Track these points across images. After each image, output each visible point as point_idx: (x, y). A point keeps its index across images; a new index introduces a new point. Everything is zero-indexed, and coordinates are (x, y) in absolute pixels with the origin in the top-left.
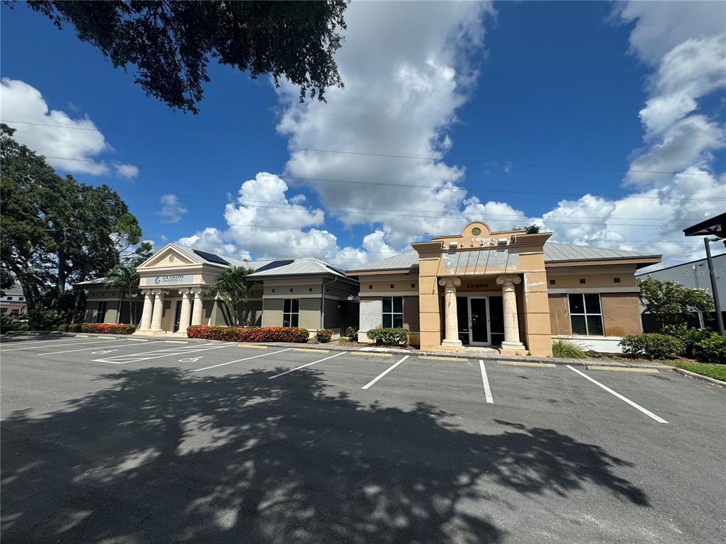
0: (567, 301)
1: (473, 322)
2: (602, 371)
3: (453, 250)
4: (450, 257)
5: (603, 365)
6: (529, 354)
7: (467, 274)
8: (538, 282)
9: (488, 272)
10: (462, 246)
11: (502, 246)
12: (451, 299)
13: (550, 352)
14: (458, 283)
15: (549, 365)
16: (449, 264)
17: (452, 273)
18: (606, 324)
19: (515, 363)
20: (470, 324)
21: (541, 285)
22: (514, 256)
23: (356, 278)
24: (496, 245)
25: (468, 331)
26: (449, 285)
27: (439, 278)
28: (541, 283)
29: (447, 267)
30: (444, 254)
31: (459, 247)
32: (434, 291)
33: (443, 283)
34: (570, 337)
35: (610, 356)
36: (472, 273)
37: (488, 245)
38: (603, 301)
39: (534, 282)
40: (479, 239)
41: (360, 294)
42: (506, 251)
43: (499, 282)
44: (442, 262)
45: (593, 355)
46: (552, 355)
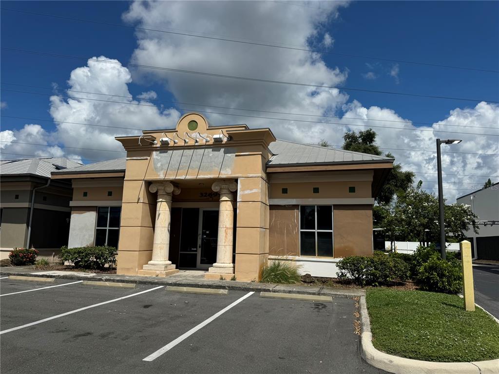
1: (203, 239)
3: (165, 147)
4: (161, 157)
6: (234, 279)
7: (177, 178)
8: (251, 190)
9: (201, 176)
10: (175, 143)
11: (217, 145)
12: (164, 210)
13: (255, 276)
14: (171, 189)
16: (159, 165)
17: (161, 176)
20: (199, 242)
21: (255, 193)
22: (230, 157)
24: (211, 142)
25: (196, 251)
26: (160, 193)
27: (149, 183)
28: (254, 191)
29: (156, 168)
30: (154, 153)
31: (171, 144)
32: (139, 199)
33: (153, 190)
35: (324, 281)
36: (183, 177)
37: (204, 142)
38: (335, 214)
39: (248, 189)
40: (194, 134)
41: (72, 204)
42: (222, 150)
43: (215, 188)
44: (152, 163)
46: (257, 280)
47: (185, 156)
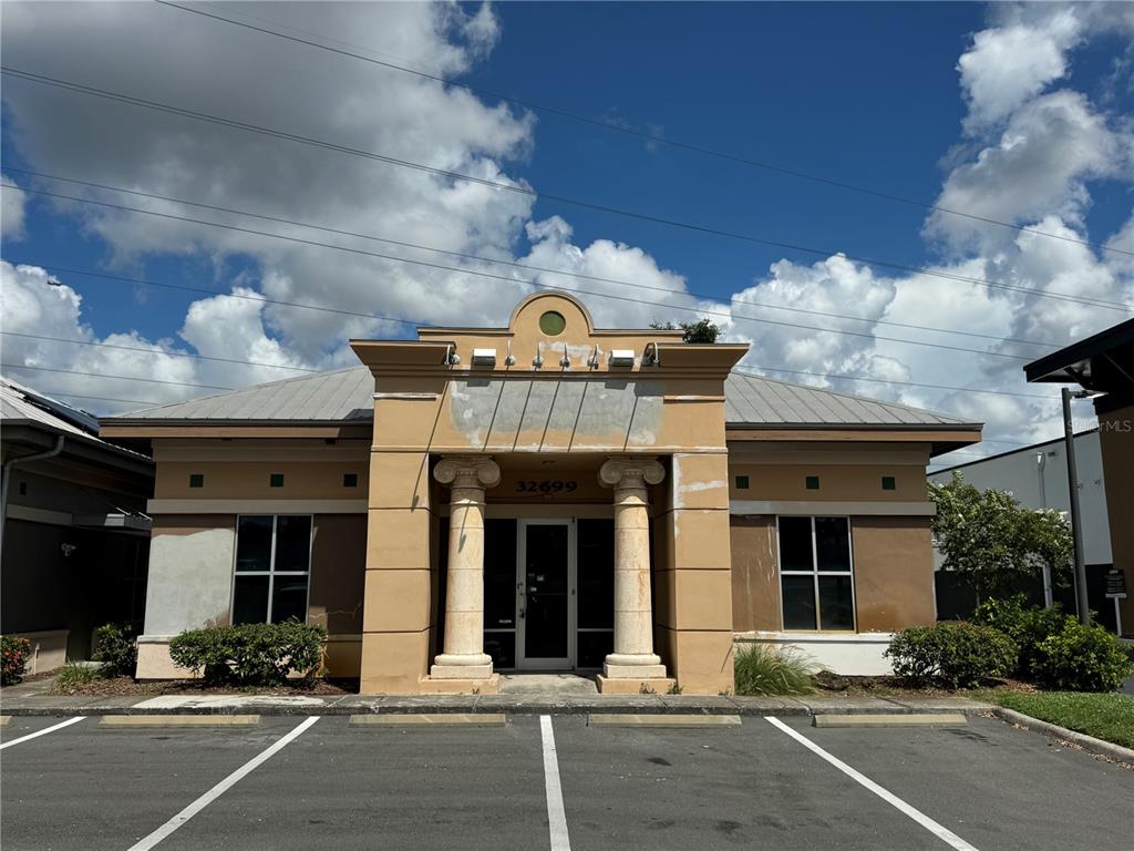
0: (773, 535)
1: (529, 595)
2: (848, 726)
3: (483, 372)
4: (474, 396)
5: (849, 712)
6: (676, 690)
7: (519, 448)
8: (706, 482)
9: (580, 447)
10: (508, 362)
11: (619, 373)
12: (469, 524)
13: (727, 681)
14: (492, 476)
15: (726, 719)
16: (468, 414)
17: (475, 443)
18: (861, 601)
19: (638, 719)
20: (521, 603)
21: (716, 489)
22: (651, 404)
23: (144, 445)
24: (604, 367)
25: (513, 625)
26: (464, 482)
27: (435, 459)
28: (714, 484)
29: (460, 423)
30: (453, 384)
31: (500, 366)
32: (416, 500)
33: (445, 475)
34: (779, 635)
35: (864, 684)
36: (533, 448)
37: (583, 366)
38: (858, 539)
39: (699, 480)
40: (558, 345)
41: (154, 506)
42: (631, 386)
43: (607, 476)
44: (448, 408)
45: (831, 683)
46: (732, 690)
47: (534, 395)
